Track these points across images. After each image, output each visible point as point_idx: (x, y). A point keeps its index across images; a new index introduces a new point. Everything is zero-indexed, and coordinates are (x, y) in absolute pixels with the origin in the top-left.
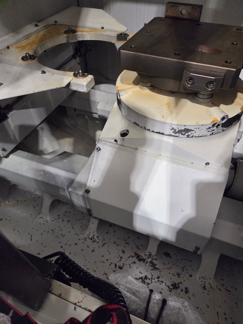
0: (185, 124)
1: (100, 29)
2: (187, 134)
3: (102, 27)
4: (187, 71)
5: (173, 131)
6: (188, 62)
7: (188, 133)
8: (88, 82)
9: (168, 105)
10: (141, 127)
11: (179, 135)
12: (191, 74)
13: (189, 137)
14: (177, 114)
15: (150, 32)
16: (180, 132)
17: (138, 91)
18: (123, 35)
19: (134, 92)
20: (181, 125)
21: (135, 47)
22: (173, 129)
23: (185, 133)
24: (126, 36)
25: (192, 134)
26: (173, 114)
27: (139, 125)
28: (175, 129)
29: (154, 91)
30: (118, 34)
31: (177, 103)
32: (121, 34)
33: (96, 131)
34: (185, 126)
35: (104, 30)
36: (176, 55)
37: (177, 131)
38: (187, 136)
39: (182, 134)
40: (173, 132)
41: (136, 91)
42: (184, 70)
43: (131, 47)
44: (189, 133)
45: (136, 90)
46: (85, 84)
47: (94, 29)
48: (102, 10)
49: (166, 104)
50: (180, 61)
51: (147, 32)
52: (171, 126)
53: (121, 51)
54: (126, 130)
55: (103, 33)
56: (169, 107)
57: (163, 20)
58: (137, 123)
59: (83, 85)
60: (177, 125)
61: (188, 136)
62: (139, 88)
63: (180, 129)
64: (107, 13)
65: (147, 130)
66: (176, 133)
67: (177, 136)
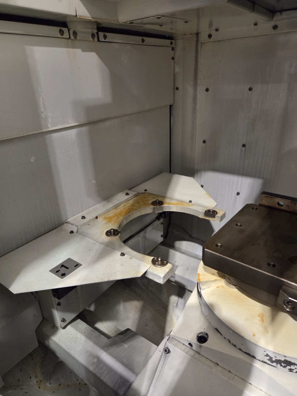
0: (285, 355)
1: (188, 202)
2: (288, 367)
3: (190, 201)
4: (285, 293)
5: (268, 358)
6: (286, 281)
7: (290, 366)
8: (166, 272)
9: (262, 316)
10: (225, 338)
11: (277, 366)
12: (290, 298)
13: (292, 372)
14: (275, 334)
15: (241, 226)
16: (278, 362)
17: (223, 287)
18: (211, 213)
19: (218, 287)
20: (279, 354)
21: (221, 246)
22: (267, 355)
23: (285, 365)
24: (214, 213)
25: (296, 369)
26: (268, 334)
27: (221, 334)
28: (272, 356)
29: (243, 293)
30: (206, 211)
31: (273, 317)
32: (209, 211)
33: (171, 295)
34: (285, 357)
35: (192, 203)
36: (271, 267)
37: (274, 359)
38: (289, 369)
39: (281, 365)
40: (268, 360)
41: (220, 286)
42: (281, 291)
43: (217, 246)
44: (292, 367)
45: (221, 285)
46: (162, 276)
47: (182, 201)
48: (192, 178)
49: (259, 316)
50: (274, 276)
51: (237, 225)
52: (265, 351)
53: (205, 249)
54: (205, 333)
55: (191, 207)
56: (263, 321)
57: (256, 209)
58: (219, 331)
59: (160, 277)
60: (274, 353)
61: (291, 370)
62: (225, 283)
63: (278, 359)
64: (198, 182)
65: (233, 344)
66: (272, 362)
67: (275, 367)
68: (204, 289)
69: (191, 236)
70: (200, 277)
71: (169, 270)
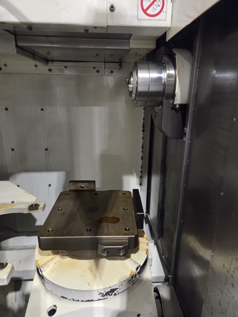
0: (110, 286)
1: (10, 203)
2: (114, 293)
3: (12, 202)
4: (101, 245)
5: (101, 295)
6: (100, 237)
7: (114, 292)
8: (9, 272)
9: (90, 269)
10: (70, 299)
11: (107, 297)
12: (105, 247)
13: (116, 295)
14: (101, 276)
15: (61, 210)
16: (107, 294)
17: (59, 261)
18: (34, 207)
19: (55, 263)
20: (107, 288)
21: (52, 230)
22: (100, 293)
23: (111, 293)
24: (37, 206)
25: (117, 292)
26: (97, 278)
27: (66, 298)
28: (103, 292)
29: (74, 258)
30: (29, 206)
31: (97, 265)
32: (32, 205)
34: (110, 287)
35: (14, 203)
36: (89, 231)
37: (104, 294)
38: (114, 295)
39: (109, 295)
40: (101, 296)
41: (57, 262)
42: (99, 245)
43: (49, 231)
44: (116, 292)
45: (57, 260)
46: (5, 277)
47: (4, 204)
48: (8, 181)
49: (89, 269)
50: (93, 237)
51: (59, 210)
52: (98, 292)
53: (41, 238)
54: (54, 305)
55: (14, 207)
56: (92, 271)
57: (68, 194)
58: (64, 297)
59: (3, 279)
60: (104, 289)
61: (115, 295)
62: (60, 258)
63: (107, 292)
64: (13, 183)
65: (76, 301)
66: (104, 296)
67: (106, 298)
68: (45, 270)
69: (16, 232)
70: (38, 263)
71: (11, 269)
